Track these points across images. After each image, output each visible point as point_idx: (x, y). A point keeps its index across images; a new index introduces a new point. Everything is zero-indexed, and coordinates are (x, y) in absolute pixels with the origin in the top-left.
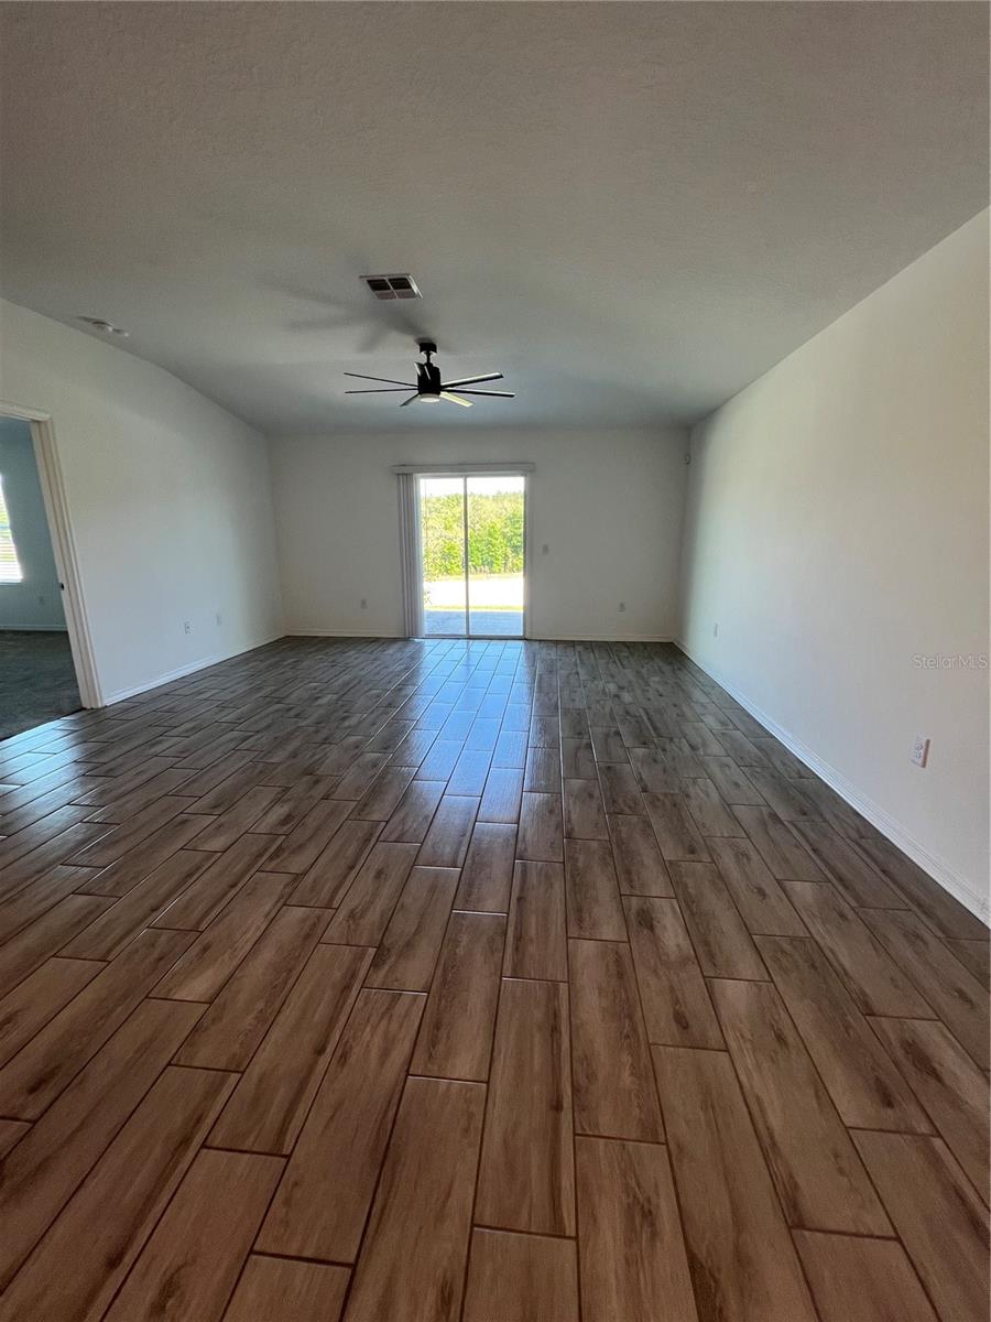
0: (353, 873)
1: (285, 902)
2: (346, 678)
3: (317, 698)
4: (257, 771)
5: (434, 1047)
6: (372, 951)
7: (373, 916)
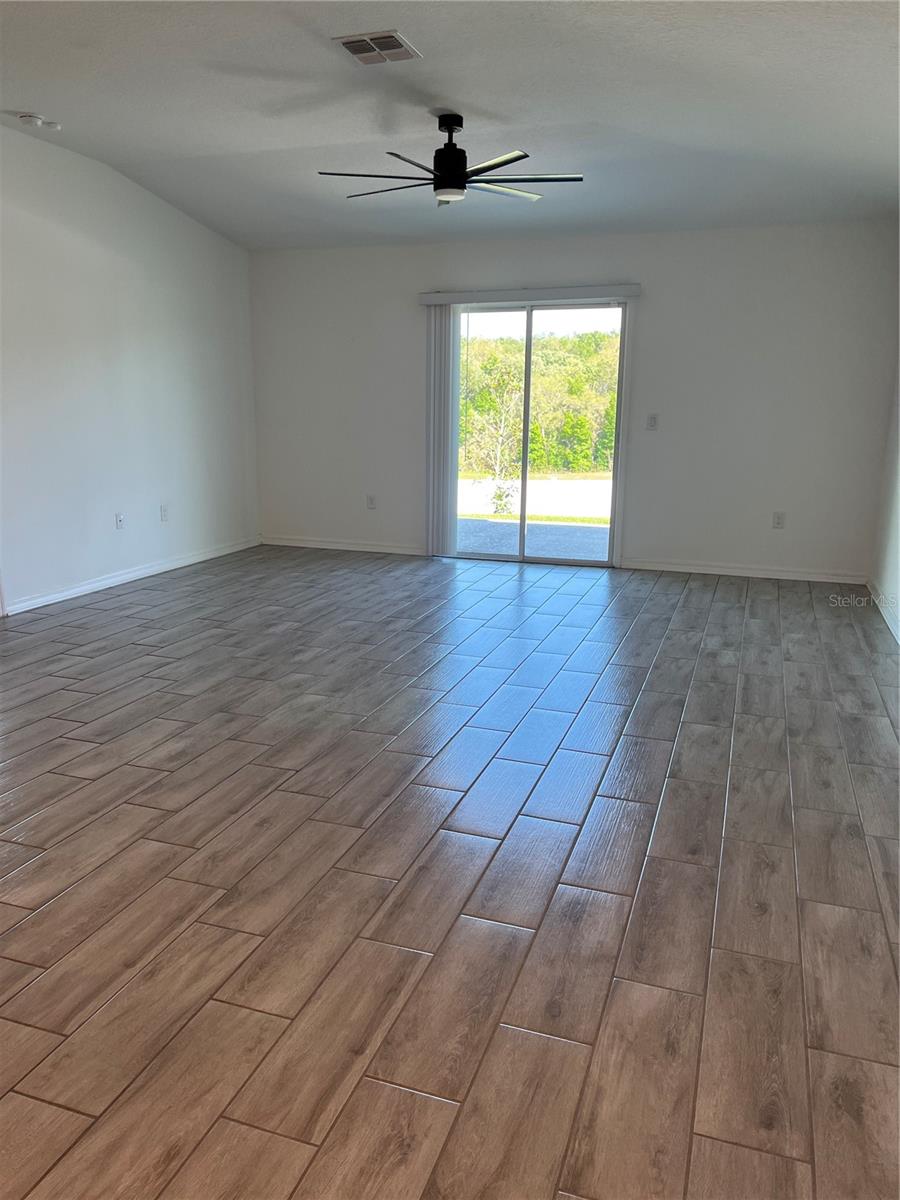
0: (233, 817)
1: (144, 835)
2: (320, 602)
3: (271, 626)
4: (164, 701)
5: (249, 981)
6: (221, 892)
7: (238, 861)
